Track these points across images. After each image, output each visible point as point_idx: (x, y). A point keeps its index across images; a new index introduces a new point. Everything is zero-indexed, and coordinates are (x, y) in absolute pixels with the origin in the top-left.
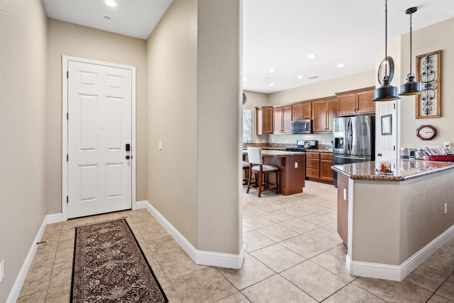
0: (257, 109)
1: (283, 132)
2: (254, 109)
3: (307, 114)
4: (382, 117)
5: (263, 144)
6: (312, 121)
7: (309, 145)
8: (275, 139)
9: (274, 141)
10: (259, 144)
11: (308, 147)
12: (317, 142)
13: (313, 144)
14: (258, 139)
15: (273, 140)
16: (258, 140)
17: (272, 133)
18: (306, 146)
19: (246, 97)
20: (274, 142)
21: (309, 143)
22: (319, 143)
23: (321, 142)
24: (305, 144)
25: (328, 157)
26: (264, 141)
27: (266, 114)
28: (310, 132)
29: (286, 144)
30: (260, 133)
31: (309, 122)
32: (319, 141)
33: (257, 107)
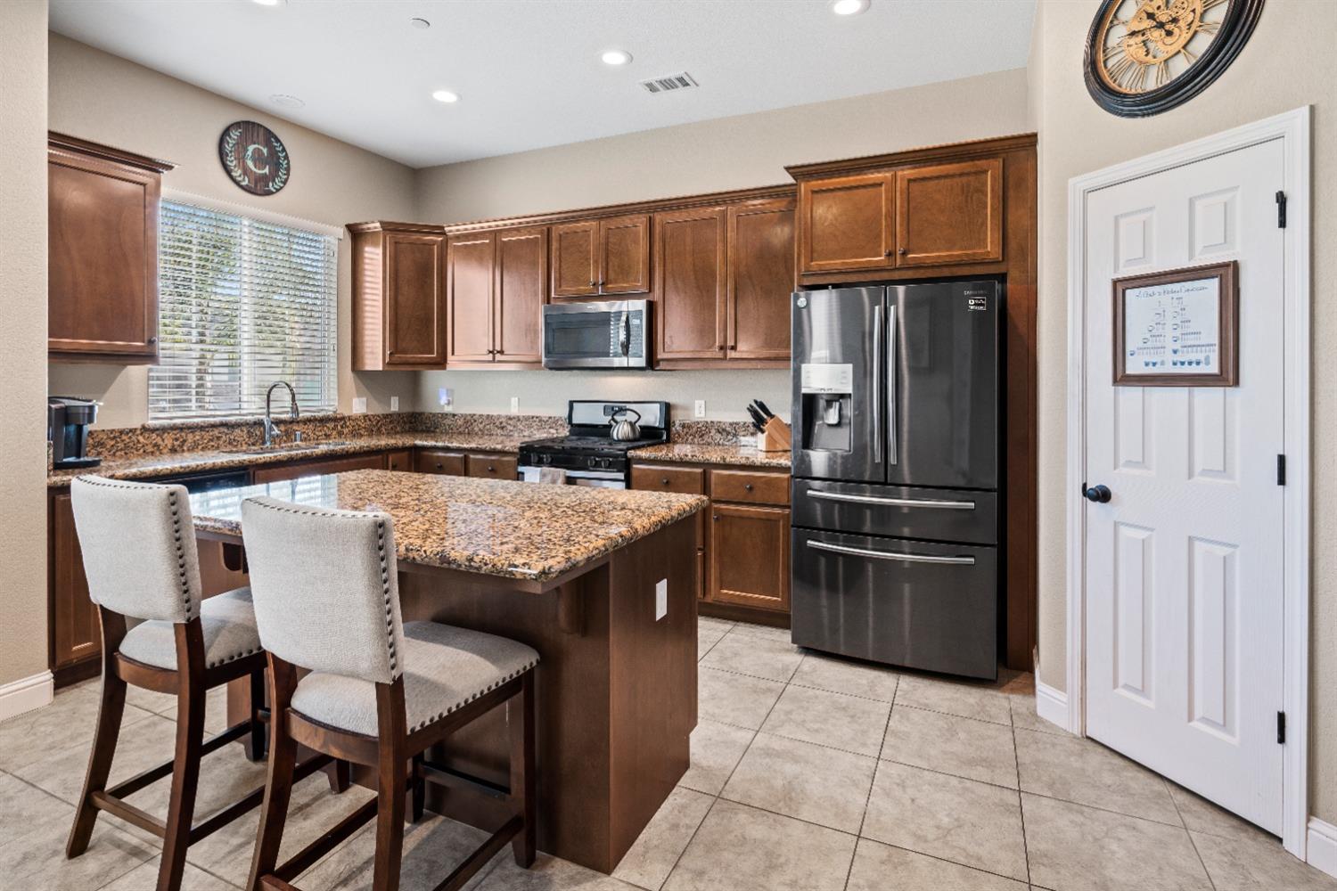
0: (357, 234)
1: (500, 362)
2: (341, 232)
3: (625, 272)
4: (1115, 283)
5: (386, 416)
6: (651, 307)
7: (632, 425)
8: (450, 392)
9: (449, 404)
10: (365, 416)
11: (631, 436)
12: (667, 408)
13: (652, 416)
14: (359, 395)
15: (443, 400)
16: (364, 399)
17: (441, 363)
18: (621, 431)
19: (286, 157)
20: (448, 409)
21: (631, 417)
22: (678, 417)
23: (686, 408)
24: (616, 417)
25: (751, 489)
26: (395, 406)
27: (406, 263)
28: (642, 362)
29: (510, 419)
30: (374, 360)
31: (641, 311)
32: (675, 407)
33: (356, 225)
